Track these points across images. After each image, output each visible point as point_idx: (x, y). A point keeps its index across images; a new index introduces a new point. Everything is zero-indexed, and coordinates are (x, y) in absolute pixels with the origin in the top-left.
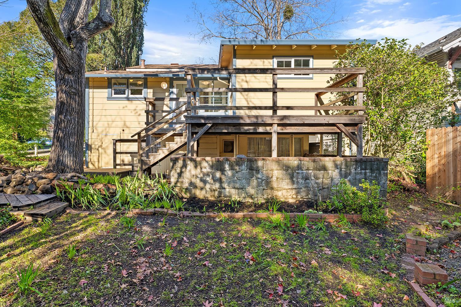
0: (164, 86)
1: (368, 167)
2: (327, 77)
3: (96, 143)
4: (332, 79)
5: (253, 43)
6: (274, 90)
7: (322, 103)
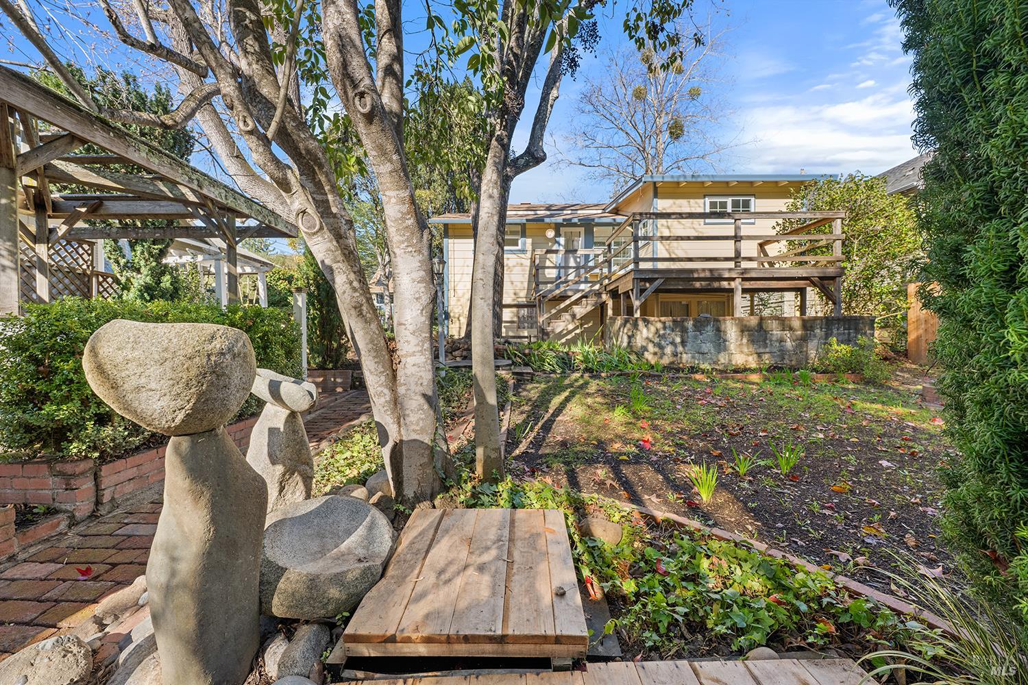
0: (550, 234)
1: (852, 327)
2: (773, 222)
3: (456, 311)
4: (778, 225)
5: (682, 179)
6: (737, 238)
7: (766, 255)
